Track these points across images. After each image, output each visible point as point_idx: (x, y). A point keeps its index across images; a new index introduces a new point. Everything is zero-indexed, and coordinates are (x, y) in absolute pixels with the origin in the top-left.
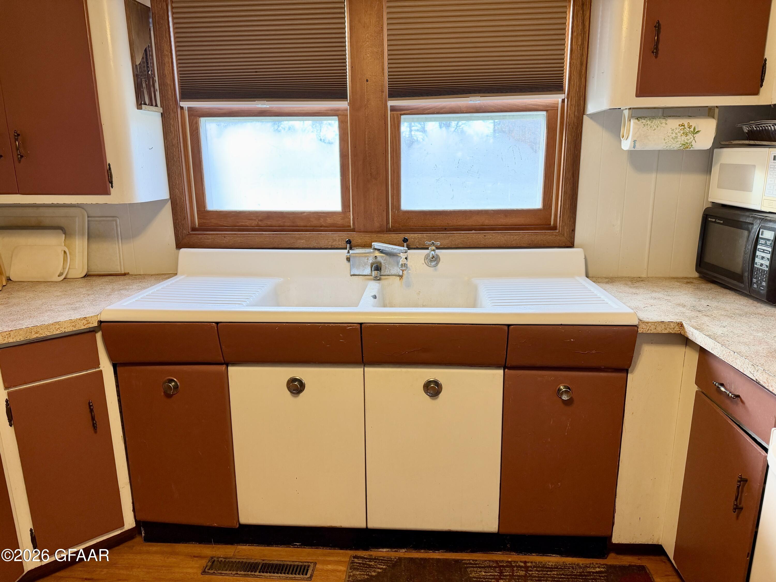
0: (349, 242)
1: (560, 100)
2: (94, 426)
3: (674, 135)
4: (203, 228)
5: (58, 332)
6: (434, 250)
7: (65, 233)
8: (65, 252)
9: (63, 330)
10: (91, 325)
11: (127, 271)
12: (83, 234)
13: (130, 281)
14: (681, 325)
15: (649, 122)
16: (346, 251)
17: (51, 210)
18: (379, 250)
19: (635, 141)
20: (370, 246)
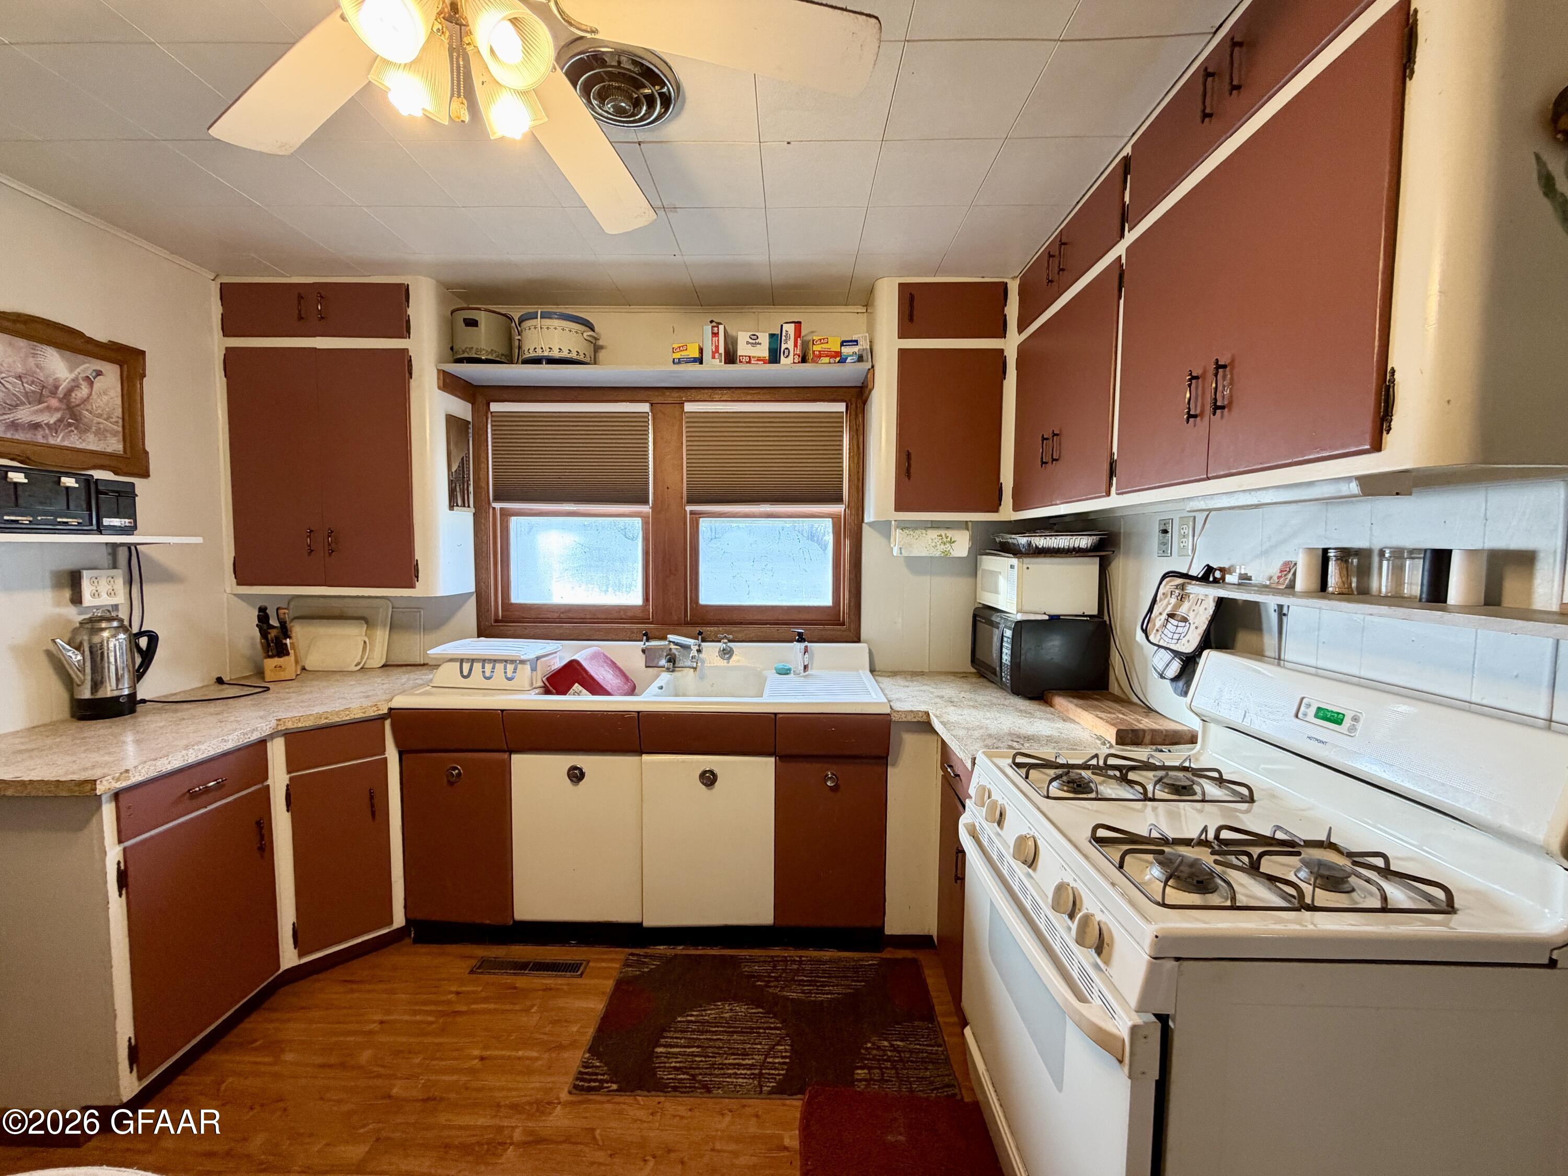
0: (646, 634)
1: (843, 510)
2: (373, 814)
3: (934, 544)
4: (506, 620)
5: (348, 718)
6: (725, 643)
7: (367, 623)
8: (365, 642)
9: (353, 716)
10: (381, 712)
11: (426, 662)
12: (385, 626)
13: (427, 671)
14: (927, 714)
15: (911, 533)
16: (643, 643)
17: (355, 601)
18: (673, 642)
19: (900, 548)
20: (665, 638)
